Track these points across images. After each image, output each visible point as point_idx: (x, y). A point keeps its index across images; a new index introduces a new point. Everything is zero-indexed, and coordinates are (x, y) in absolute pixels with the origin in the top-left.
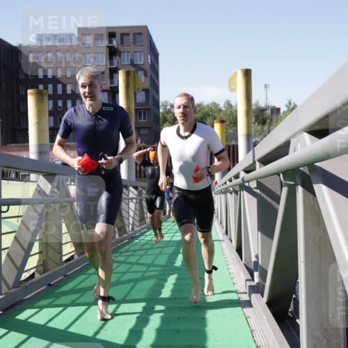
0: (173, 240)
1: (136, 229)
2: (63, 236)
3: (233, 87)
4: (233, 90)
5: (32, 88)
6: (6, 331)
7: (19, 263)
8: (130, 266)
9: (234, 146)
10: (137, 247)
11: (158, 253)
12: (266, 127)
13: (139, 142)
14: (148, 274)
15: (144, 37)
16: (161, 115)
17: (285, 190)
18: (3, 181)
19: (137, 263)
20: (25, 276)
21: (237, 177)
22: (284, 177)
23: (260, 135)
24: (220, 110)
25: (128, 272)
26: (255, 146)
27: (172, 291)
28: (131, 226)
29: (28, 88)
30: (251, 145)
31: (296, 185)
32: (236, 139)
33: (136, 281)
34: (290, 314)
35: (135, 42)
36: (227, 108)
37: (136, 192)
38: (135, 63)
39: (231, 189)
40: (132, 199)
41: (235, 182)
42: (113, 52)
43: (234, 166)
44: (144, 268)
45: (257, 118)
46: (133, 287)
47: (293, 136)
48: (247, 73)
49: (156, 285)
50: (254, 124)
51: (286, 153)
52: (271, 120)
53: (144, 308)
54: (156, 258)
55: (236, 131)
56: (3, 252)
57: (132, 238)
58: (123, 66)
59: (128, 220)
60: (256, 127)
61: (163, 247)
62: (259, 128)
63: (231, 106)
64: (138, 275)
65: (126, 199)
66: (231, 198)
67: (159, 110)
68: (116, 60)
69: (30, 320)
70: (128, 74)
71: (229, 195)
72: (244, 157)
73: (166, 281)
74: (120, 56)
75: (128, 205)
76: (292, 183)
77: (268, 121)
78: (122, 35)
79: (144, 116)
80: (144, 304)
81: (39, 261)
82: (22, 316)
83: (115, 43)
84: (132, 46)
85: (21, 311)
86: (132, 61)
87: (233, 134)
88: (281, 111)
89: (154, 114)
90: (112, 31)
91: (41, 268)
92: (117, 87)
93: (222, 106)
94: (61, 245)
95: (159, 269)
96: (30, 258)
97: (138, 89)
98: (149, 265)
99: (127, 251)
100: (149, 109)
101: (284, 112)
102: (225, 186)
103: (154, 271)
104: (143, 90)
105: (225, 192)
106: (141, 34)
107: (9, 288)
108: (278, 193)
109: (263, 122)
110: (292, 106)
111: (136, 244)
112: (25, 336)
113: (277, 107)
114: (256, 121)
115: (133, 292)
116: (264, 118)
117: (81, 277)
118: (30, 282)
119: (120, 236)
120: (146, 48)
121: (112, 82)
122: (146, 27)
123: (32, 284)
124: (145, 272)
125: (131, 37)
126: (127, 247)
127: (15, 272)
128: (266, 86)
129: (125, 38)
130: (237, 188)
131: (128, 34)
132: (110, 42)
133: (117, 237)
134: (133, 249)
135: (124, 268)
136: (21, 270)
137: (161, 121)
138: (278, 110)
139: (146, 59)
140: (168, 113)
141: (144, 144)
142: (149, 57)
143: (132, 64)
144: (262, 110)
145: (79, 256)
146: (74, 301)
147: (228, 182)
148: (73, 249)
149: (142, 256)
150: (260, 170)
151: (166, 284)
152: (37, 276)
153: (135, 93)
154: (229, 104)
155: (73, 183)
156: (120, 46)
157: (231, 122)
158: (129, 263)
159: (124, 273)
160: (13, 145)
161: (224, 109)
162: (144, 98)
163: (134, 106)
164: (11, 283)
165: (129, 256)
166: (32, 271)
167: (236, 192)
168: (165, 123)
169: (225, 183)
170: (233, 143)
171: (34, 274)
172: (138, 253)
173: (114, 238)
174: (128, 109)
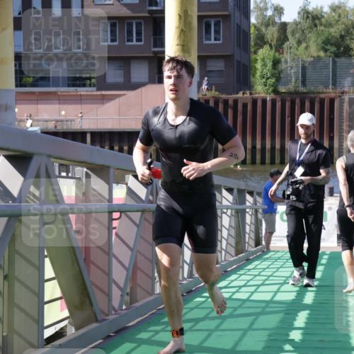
0: (277, 298)
2: (47, 284)
11: (245, 326)
13: (204, 87)
16: (252, 30)
54: (240, 340)
57: (189, 292)
61: (257, 315)
67: (248, 18)
79: (217, 32)
89: (239, 27)
94: (41, 303)
100: (227, 18)
137: (252, 44)
140: (267, 25)
141: (214, 93)
145: (77, 329)
148: (66, 313)
149: (210, 332)
155: (64, 174)
163: (195, 8)
168: (261, 47)
172: (201, 325)
173: (152, 292)
174: (184, 16)
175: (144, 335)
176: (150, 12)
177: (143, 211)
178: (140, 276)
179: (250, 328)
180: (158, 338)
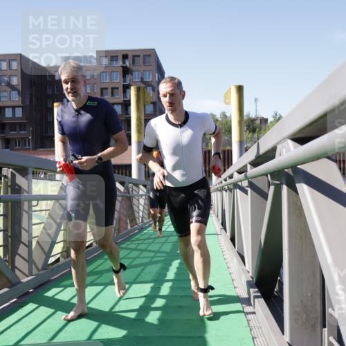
1: (145, 221)
3: (228, 101)
4: (228, 103)
5: (57, 102)
6: (37, 305)
7: (46, 250)
8: (139, 252)
9: (228, 151)
10: (146, 237)
12: (256, 135)
14: (155, 259)
15: (153, 58)
17: (272, 188)
18: (33, 180)
19: (146, 250)
20: (52, 260)
21: (231, 177)
22: (271, 177)
23: (251, 141)
24: (217, 120)
25: (138, 257)
26: (246, 150)
27: (176, 274)
28: (140, 219)
29: (54, 102)
30: (243, 150)
31: (282, 184)
32: (231, 145)
33: (145, 265)
34: (275, 293)
35: (144, 63)
36: (223, 119)
37: (145, 190)
38: (145, 80)
39: (226, 187)
40: (142, 196)
41: (229, 181)
42: (126, 71)
43: (228, 167)
44: (152, 254)
45: (248, 127)
46: (142, 270)
47: (278, 143)
48: (240, 89)
49: (162, 268)
50: (246, 132)
51: (273, 157)
52: (260, 129)
53: (152, 288)
54: (162, 246)
55: (231, 138)
56: (33, 240)
57: (142, 228)
58: (135, 83)
59: (139, 213)
60: (248, 135)
61: (168, 237)
62: (250, 135)
63: (226, 117)
64: (147, 260)
65: (137, 195)
66: (226, 195)
68: (128, 77)
69: (56, 297)
70: (138, 90)
71: (224, 192)
72: (237, 161)
73: (170, 265)
74: (132, 74)
75: (138, 200)
76: (278, 182)
77: (257, 130)
78: (134, 56)
80: (152, 285)
81: (63, 248)
82: (50, 294)
83: (127, 64)
84: (142, 66)
85: (49, 289)
86: (142, 79)
87: (228, 140)
88: (269, 121)
90: (124, 53)
91: (65, 254)
92: (129, 101)
93: (218, 116)
95: (165, 255)
96: (56, 245)
97: (147, 102)
98: (156, 252)
99: (137, 240)
101: (271, 122)
102: (221, 185)
103: (160, 257)
104: (152, 103)
105: (221, 190)
106: (149, 55)
107: (39, 270)
108: (266, 190)
109: (254, 131)
110: (277, 117)
111: (145, 234)
112: (53, 311)
113: (265, 117)
114: (247, 129)
115: (142, 274)
116: (254, 127)
117: (99, 262)
118: (56, 265)
119: (131, 227)
120: (154, 67)
121: (125, 97)
122: (154, 50)
123: (57, 267)
124: (153, 257)
125: (141, 58)
126: (137, 237)
127: (44, 256)
128: (256, 100)
129: (136, 59)
130: (231, 187)
131: (139, 56)
132: (124, 62)
133: (129, 227)
134: (142, 238)
135: (135, 254)
136: (48, 255)
138: (266, 120)
139: (154, 77)
142: (157, 76)
143: (142, 81)
144: (253, 121)
146: (93, 281)
147: (223, 182)
149: (150, 244)
150: (251, 171)
151: (171, 268)
152: (62, 260)
153: (145, 106)
154: (224, 115)
156: (132, 66)
157: (226, 131)
158: (139, 250)
159: (135, 258)
160: (42, 149)
161: (220, 119)
162: (152, 110)
164: (40, 266)
165: (139, 244)
166: (58, 256)
167: (230, 190)
169: (221, 182)
170: (228, 148)
171: (59, 258)
172: (146, 241)
173: (127, 229)
174: (139, 119)
175: (123, 246)
176: (126, 118)
177: (123, 197)
178: (122, 222)
179: (165, 242)
180: (129, 246)
